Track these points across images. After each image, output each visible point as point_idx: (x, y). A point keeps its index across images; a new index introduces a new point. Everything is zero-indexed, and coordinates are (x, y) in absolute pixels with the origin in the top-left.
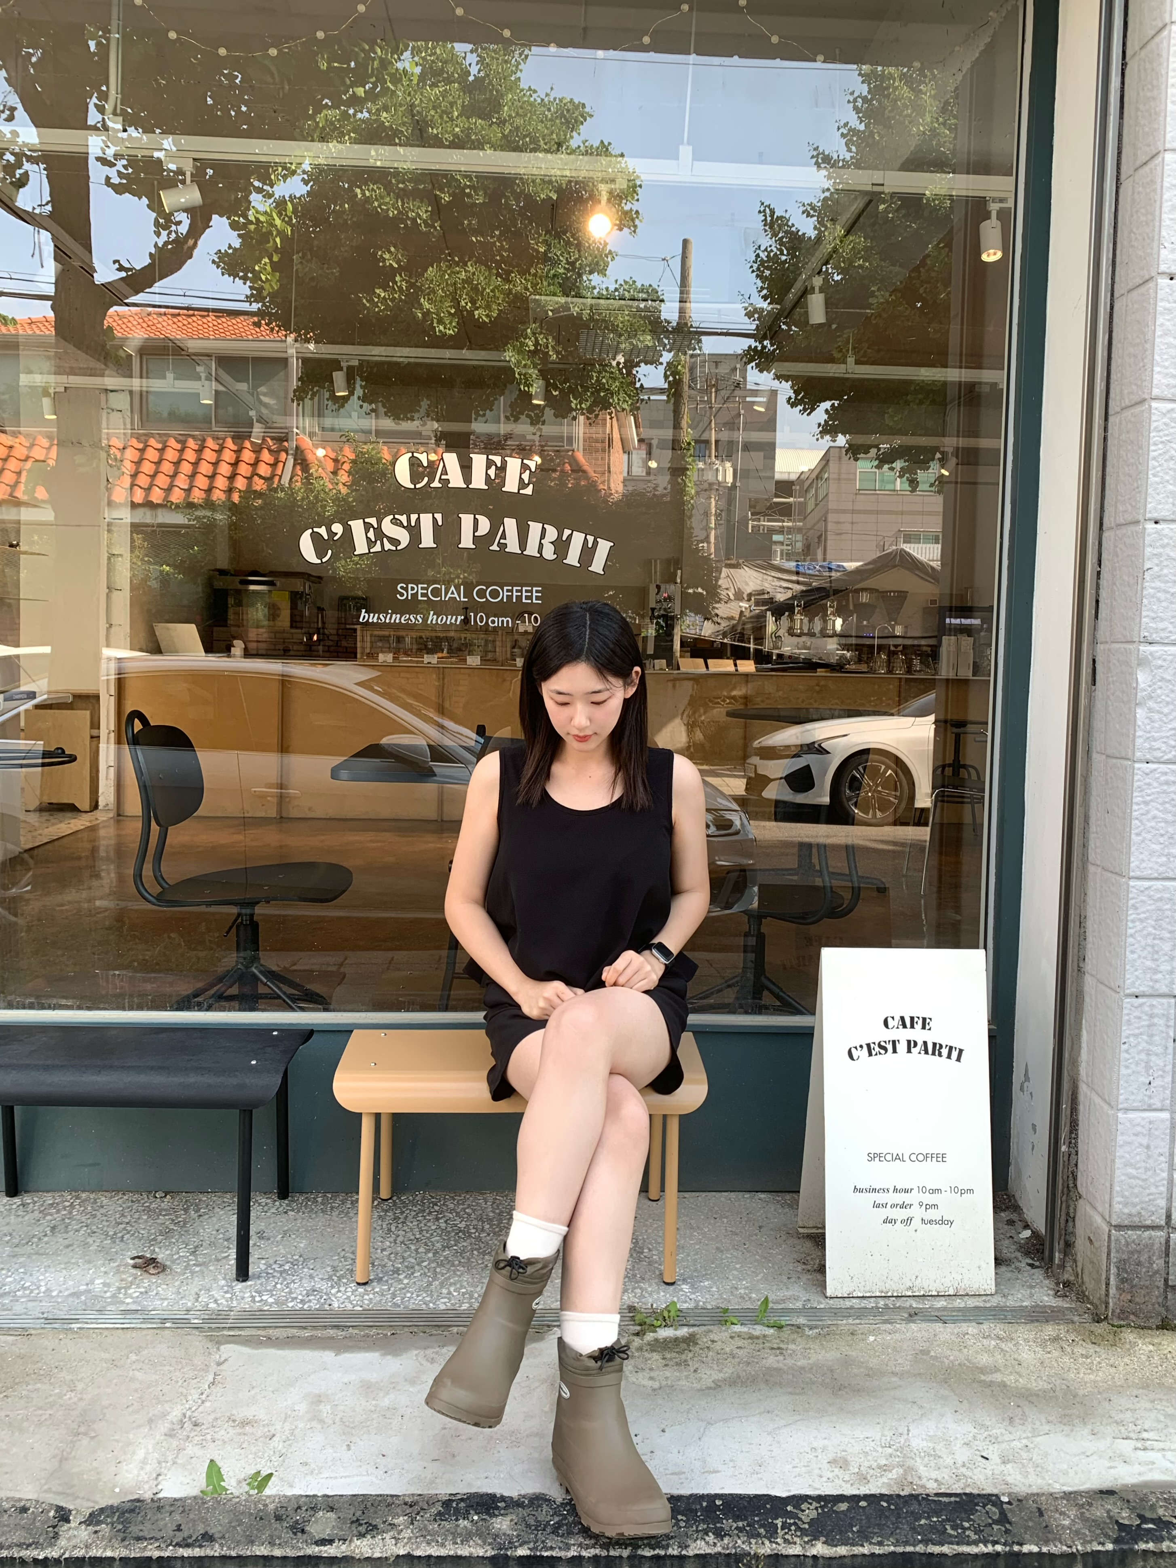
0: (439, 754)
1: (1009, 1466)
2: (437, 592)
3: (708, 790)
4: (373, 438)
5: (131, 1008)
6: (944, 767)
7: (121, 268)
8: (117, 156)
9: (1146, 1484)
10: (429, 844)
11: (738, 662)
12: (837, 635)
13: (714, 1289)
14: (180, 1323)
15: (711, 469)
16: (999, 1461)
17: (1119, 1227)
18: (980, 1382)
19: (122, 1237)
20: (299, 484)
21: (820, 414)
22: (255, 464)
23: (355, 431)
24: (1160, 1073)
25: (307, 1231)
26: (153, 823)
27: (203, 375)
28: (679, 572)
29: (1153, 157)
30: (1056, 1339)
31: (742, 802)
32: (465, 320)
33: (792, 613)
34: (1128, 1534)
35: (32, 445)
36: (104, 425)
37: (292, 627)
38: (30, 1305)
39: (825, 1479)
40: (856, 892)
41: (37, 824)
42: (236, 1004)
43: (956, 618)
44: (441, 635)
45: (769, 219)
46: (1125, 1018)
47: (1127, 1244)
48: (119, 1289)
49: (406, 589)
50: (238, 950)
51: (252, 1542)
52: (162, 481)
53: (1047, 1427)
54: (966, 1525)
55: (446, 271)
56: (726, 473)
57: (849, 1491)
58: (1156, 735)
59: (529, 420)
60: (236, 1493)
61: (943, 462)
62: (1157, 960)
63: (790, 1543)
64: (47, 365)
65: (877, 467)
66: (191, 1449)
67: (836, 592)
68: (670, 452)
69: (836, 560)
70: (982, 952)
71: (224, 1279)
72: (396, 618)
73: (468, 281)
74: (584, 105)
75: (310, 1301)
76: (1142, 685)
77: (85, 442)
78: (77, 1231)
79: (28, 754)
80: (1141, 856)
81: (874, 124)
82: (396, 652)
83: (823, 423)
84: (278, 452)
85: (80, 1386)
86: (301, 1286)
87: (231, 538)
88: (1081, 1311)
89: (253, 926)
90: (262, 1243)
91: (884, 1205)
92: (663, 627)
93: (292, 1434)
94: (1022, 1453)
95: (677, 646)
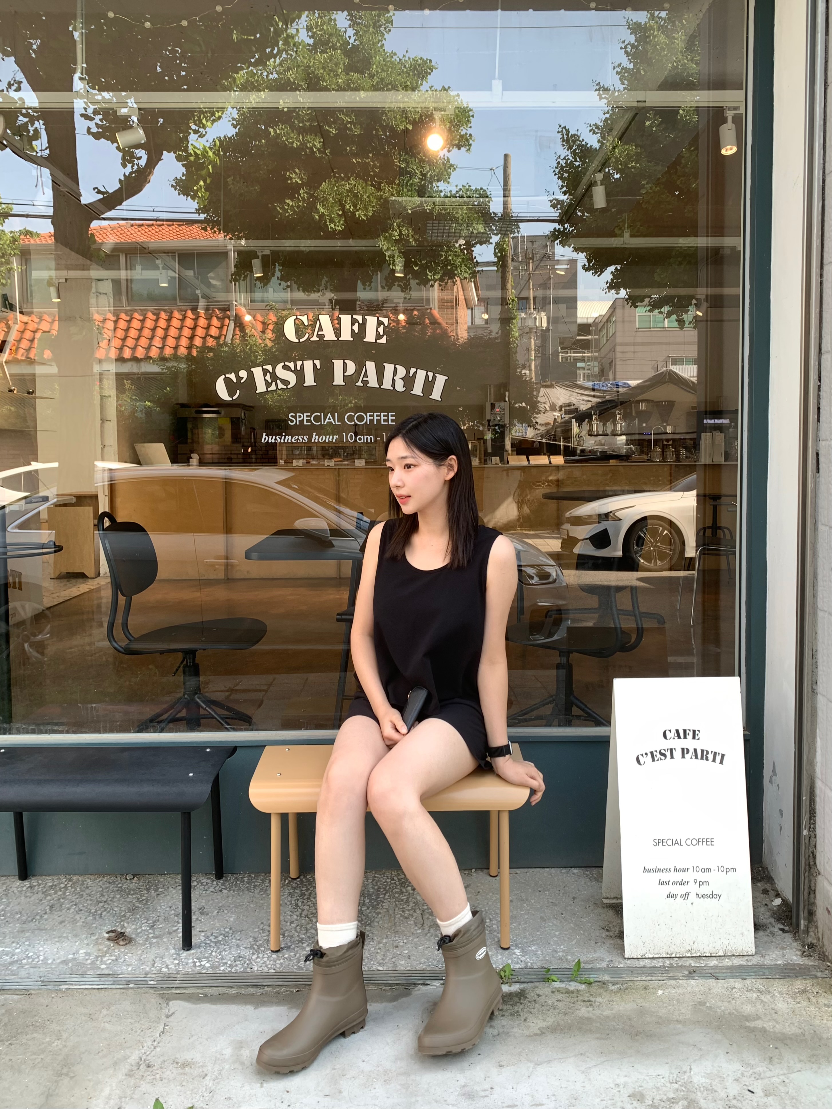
0: (336, 532)
1: (770, 1098)
2: (318, 419)
4: (289, 306)
5: (105, 731)
6: (704, 529)
7: (99, 192)
8: (96, 112)
11: (552, 457)
12: (625, 434)
13: (539, 952)
14: (140, 984)
15: (530, 318)
16: (762, 1094)
18: (746, 1027)
19: (101, 914)
20: (238, 341)
21: (608, 274)
22: (208, 328)
23: (276, 302)
25: (236, 906)
26: (120, 596)
27: (161, 266)
28: (507, 393)
30: (804, 992)
31: (557, 557)
32: (349, 218)
33: (590, 420)
35: (41, 322)
36: (93, 304)
37: (233, 442)
38: (32, 970)
40: (640, 632)
42: (183, 726)
43: (710, 419)
45: (565, 137)
48: (97, 957)
49: (295, 417)
52: (144, 342)
53: (799, 1066)
55: (335, 185)
56: (542, 320)
59: (400, 289)
61: (698, 306)
64: (51, 263)
65: (650, 311)
66: (145, 1087)
67: (622, 403)
68: (499, 307)
69: (623, 379)
70: (737, 679)
71: (174, 948)
73: (350, 191)
74: (430, 61)
75: (236, 965)
77: (78, 318)
78: (69, 909)
81: (641, 63)
82: (306, 457)
83: (609, 281)
84: (223, 318)
85: (65, 1036)
86: (230, 953)
87: (189, 381)
88: (823, 968)
90: (202, 918)
91: (667, 883)
92: (497, 433)
93: (220, 1074)
94: (780, 1087)
95: (508, 446)
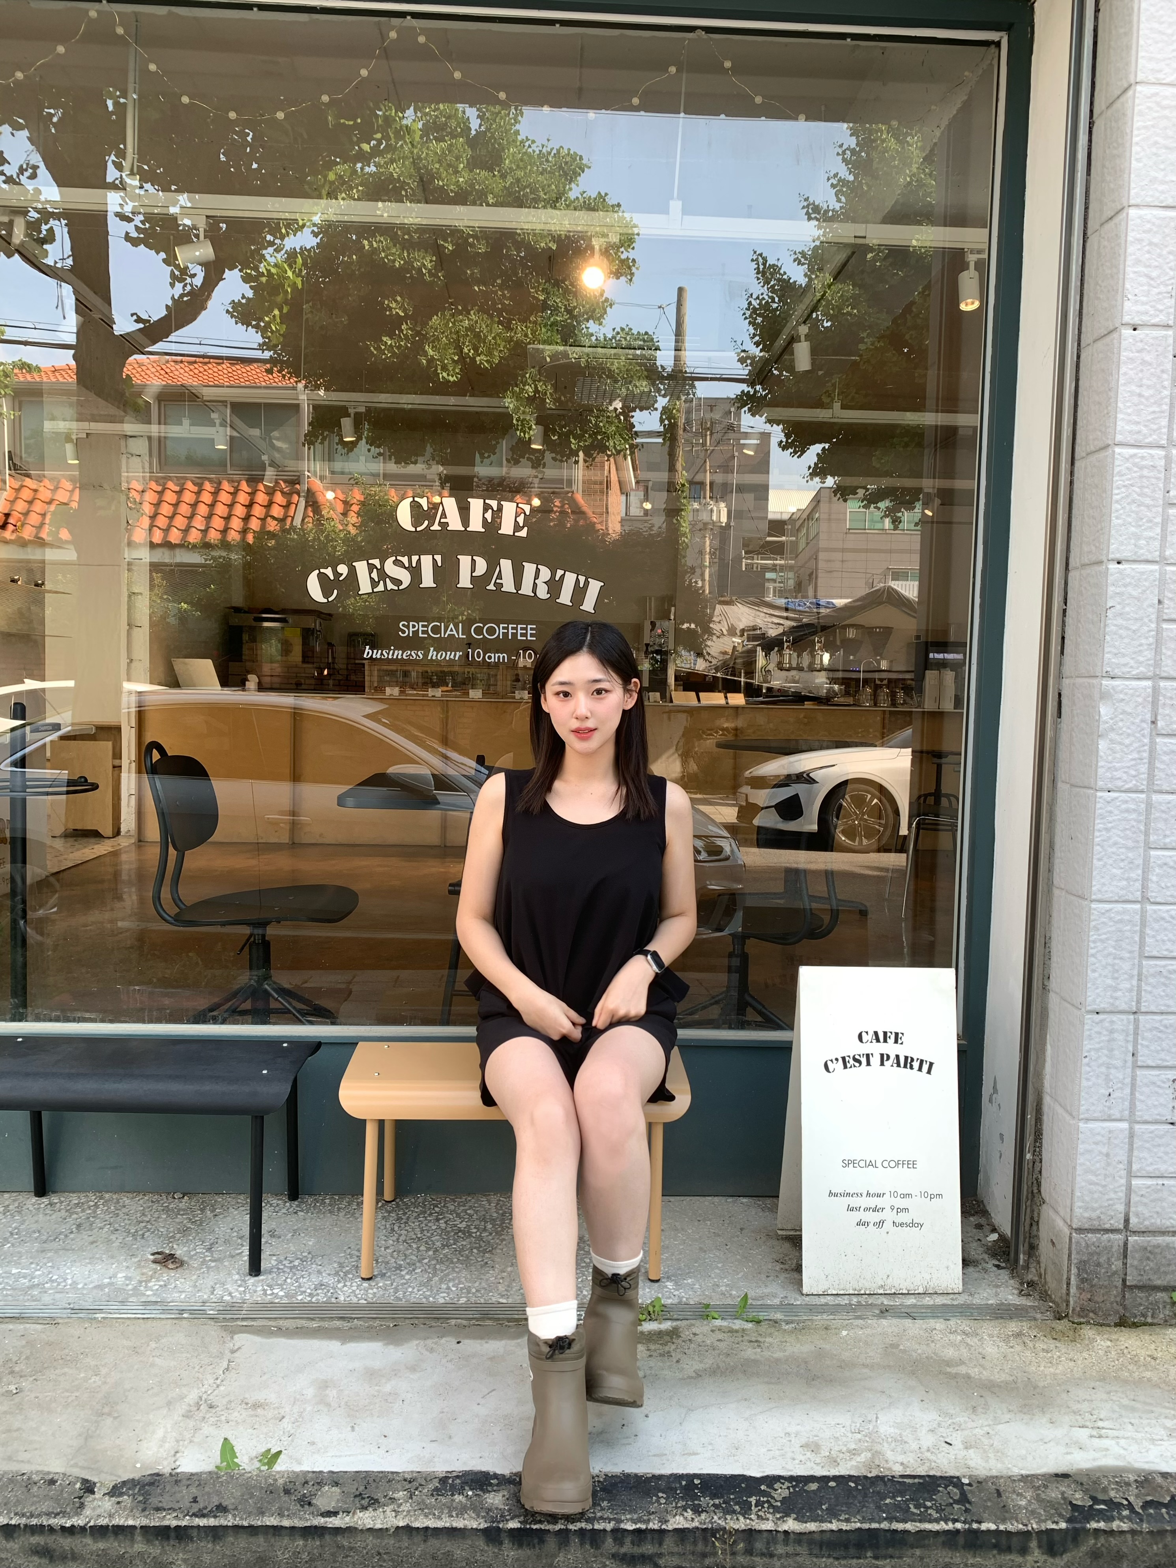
0: (442, 782)
1: (971, 1451)
2: (436, 630)
3: (698, 817)
4: (381, 481)
5: (151, 1021)
6: (926, 796)
7: (139, 320)
8: (135, 212)
9: (1100, 1469)
10: (432, 869)
11: (729, 695)
12: (825, 670)
13: (697, 1286)
14: (197, 1314)
15: (706, 509)
16: (961, 1446)
17: (1080, 1230)
18: (946, 1373)
19: (143, 1235)
20: (310, 525)
21: (811, 456)
22: (269, 506)
23: (361, 474)
24: (1120, 1085)
25: (315, 1230)
26: (171, 849)
27: (217, 422)
28: (673, 609)
29: (1117, 213)
30: (1019, 1335)
31: (732, 829)
32: (468, 366)
33: (781, 649)
34: (1080, 1514)
35: (57, 488)
36: (124, 468)
37: (304, 662)
38: (58, 1296)
39: (797, 1462)
40: (835, 914)
41: (62, 849)
42: (249, 1018)
43: (938, 652)
44: (446, 670)
45: (761, 267)
46: (1087, 1033)
47: (1087, 1246)
48: (141, 1282)
49: (408, 627)
50: (251, 968)
51: (263, 1513)
52: (180, 522)
53: (1007, 1416)
54: (929, 1504)
55: (449, 320)
56: (721, 513)
57: (819, 1472)
58: (1118, 765)
59: (529, 463)
60: (248, 1469)
61: (926, 503)
62: (1117, 978)
63: (763, 1519)
64: (70, 412)
65: (865, 507)
66: (207, 1429)
67: (824, 628)
68: (665, 494)
69: (826, 597)
70: (953, 971)
71: (238, 1273)
72: (398, 654)
73: (470, 329)
74: (581, 158)
75: (318, 1294)
76: (1104, 718)
77: (106, 486)
78: (101, 1228)
79: (54, 783)
80: (1103, 880)
81: (863, 175)
82: (403, 685)
83: (813, 465)
84: (290, 494)
85: (104, 1371)
86: (310, 1280)
87: (245, 578)
88: (1043, 1309)
89: (265, 945)
90: (273, 1241)
91: (858, 1209)
92: (657, 661)
93: (300, 1416)
94: (983, 1439)
95: (671, 680)
